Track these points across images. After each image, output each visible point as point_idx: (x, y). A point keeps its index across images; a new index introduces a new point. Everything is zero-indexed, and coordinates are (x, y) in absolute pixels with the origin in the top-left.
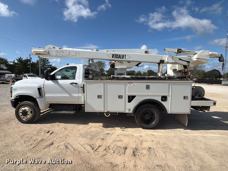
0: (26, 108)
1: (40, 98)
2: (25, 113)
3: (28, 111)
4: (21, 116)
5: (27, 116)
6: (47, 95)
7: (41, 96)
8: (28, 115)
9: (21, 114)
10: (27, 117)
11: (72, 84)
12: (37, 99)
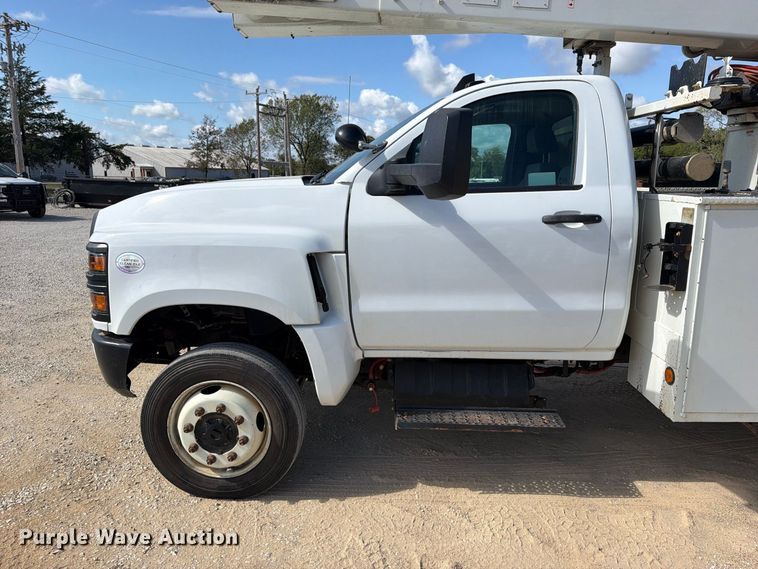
0: (223, 396)
1: (322, 322)
2: (216, 431)
3: (241, 420)
4: (194, 449)
5: (238, 449)
6: (366, 304)
7: (326, 308)
8: (245, 441)
9: (188, 440)
10: (233, 457)
12: (302, 333)
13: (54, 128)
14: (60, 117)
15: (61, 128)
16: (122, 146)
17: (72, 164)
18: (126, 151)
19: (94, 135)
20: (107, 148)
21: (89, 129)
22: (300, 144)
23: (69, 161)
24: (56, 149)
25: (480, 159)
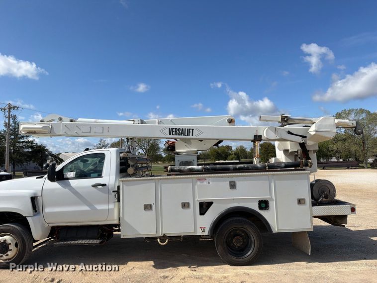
0: (6, 237)
1: (34, 216)
2: (4, 248)
3: (10, 244)
5: (8, 253)
6: (47, 210)
7: (36, 211)
8: (11, 250)
11: (95, 186)
12: (28, 219)
13: (29, 147)
14: (32, 142)
15: (31, 147)
16: (59, 154)
17: (36, 163)
18: (60, 157)
19: (47, 149)
20: (52, 155)
21: (45, 147)
22: (146, 149)
23: (34, 162)
24: (28, 157)
25: (233, 151)
